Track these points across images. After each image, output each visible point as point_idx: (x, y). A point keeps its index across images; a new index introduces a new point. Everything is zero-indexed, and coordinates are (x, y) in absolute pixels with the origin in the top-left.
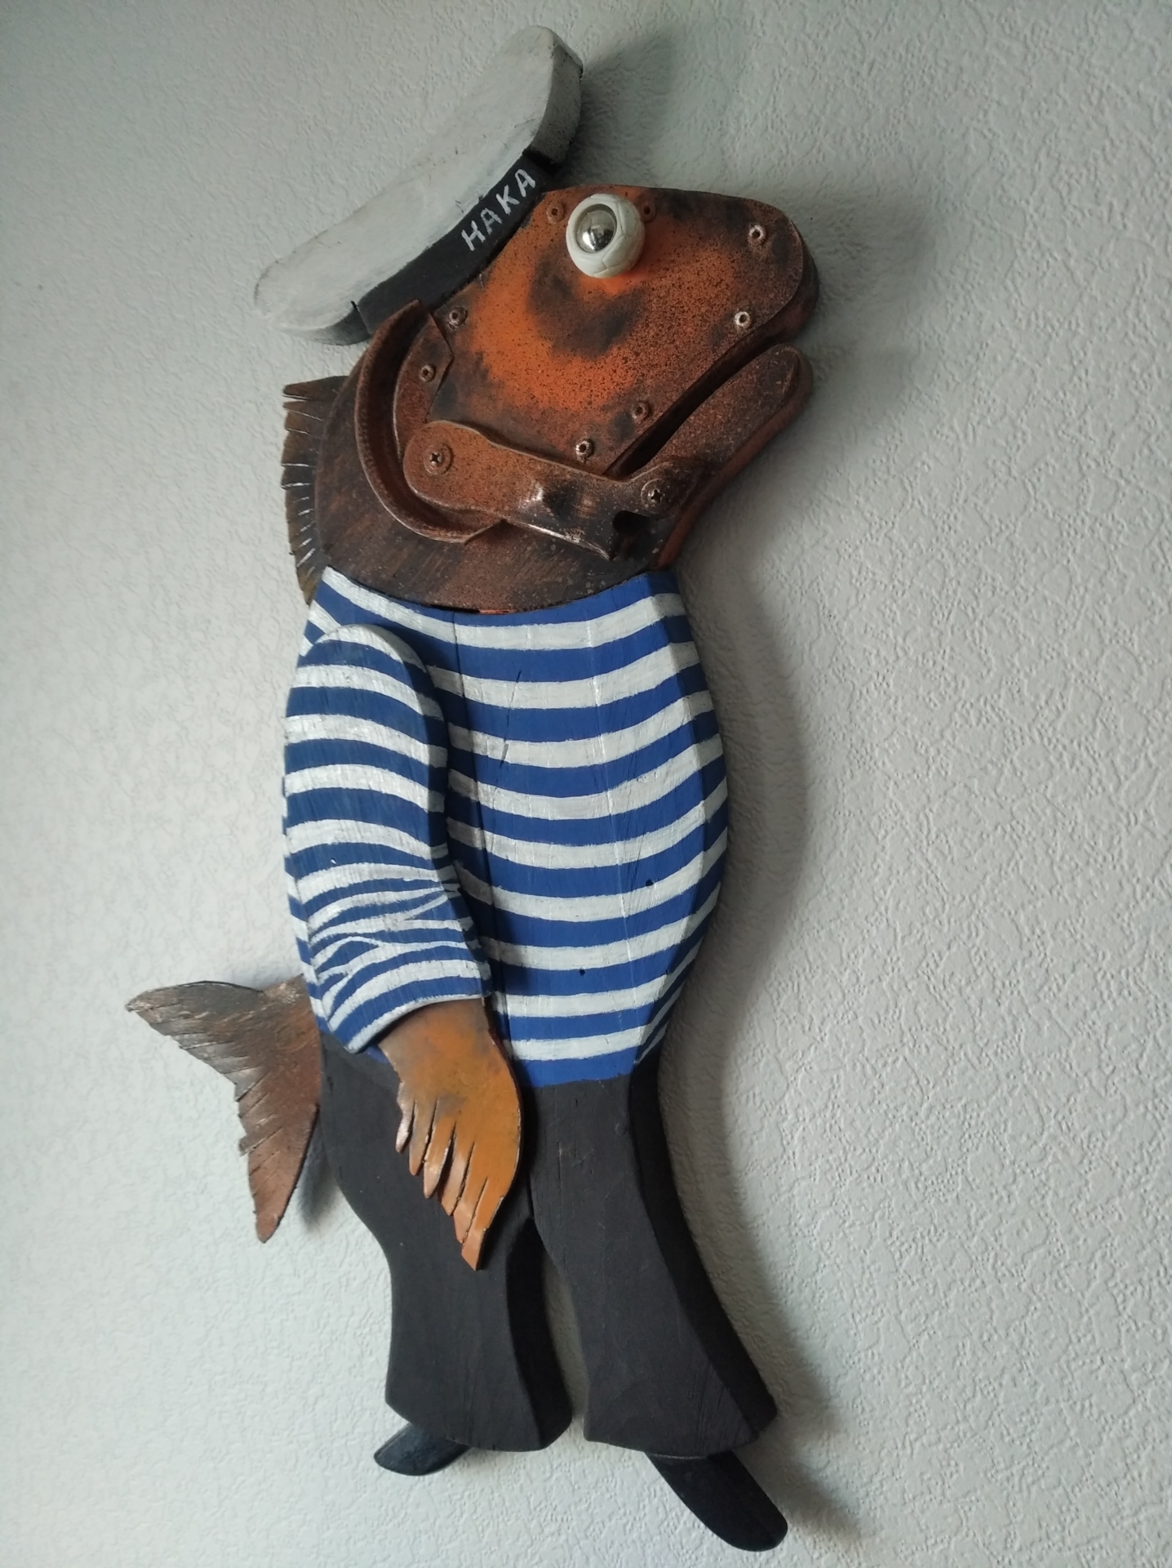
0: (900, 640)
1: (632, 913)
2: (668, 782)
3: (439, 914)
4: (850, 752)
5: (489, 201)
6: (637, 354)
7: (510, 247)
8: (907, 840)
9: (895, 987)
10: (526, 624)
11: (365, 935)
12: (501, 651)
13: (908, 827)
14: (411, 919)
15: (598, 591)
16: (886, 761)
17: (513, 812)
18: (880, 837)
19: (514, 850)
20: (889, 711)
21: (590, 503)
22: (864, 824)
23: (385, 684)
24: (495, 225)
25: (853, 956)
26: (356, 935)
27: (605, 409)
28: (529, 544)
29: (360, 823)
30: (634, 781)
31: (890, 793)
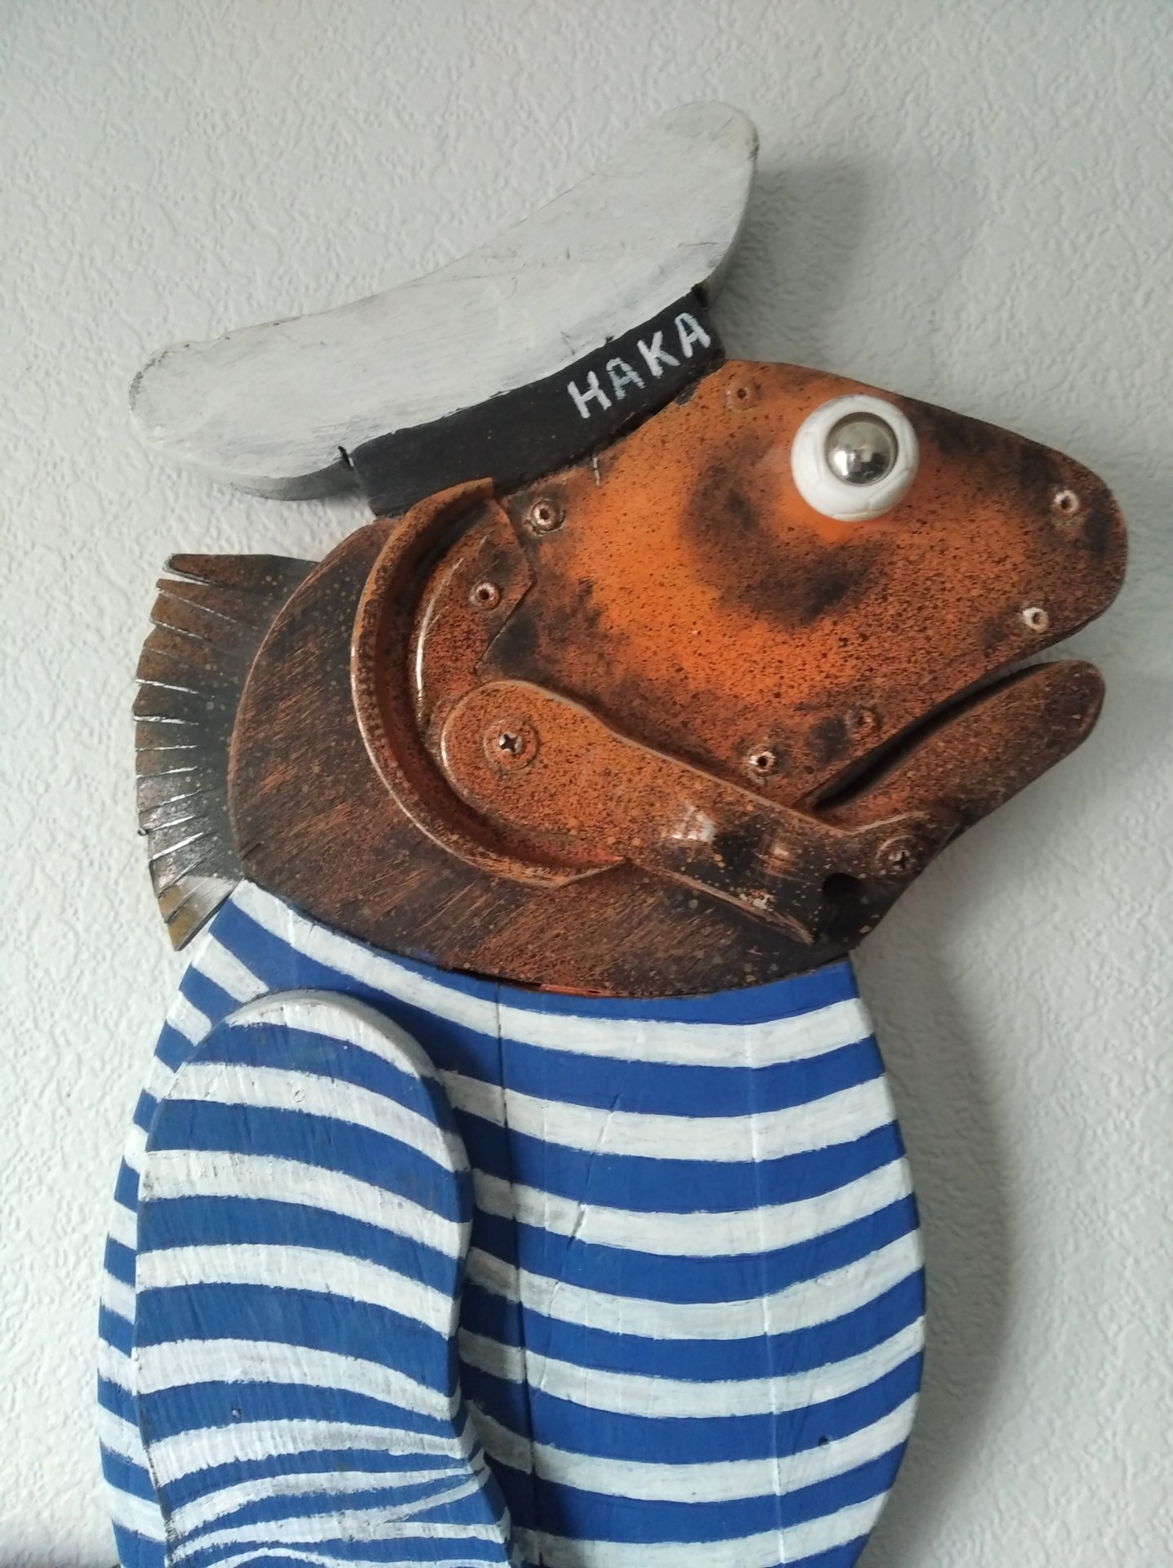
0: (1151, 1066)
1: (793, 1488)
2: (868, 1286)
3: (460, 1513)
4: (1075, 1215)
5: (625, 347)
6: (864, 637)
7: (651, 428)
8: (1147, 1339)
9: (1121, 1545)
10: (635, 1017)
11: (295, 1546)
12: (584, 1058)
13: (1149, 1321)
14: (400, 1520)
15: (765, 978)
16: (1126, 1229)
17: (587, 1324)
18: (1110, 1334)
19: (584, 1384)
20: (1132, 1161)
21: (785, 853)
22: (1089, 1316)
23: (379, 1112)
24: (630, 387)
25: (1063, 1501)
26: (276, 1544)
27: (801, 707)
28: (652, 894)
29: (301, 1350)
30: (810, 1283)
31: (1128, 1274)
